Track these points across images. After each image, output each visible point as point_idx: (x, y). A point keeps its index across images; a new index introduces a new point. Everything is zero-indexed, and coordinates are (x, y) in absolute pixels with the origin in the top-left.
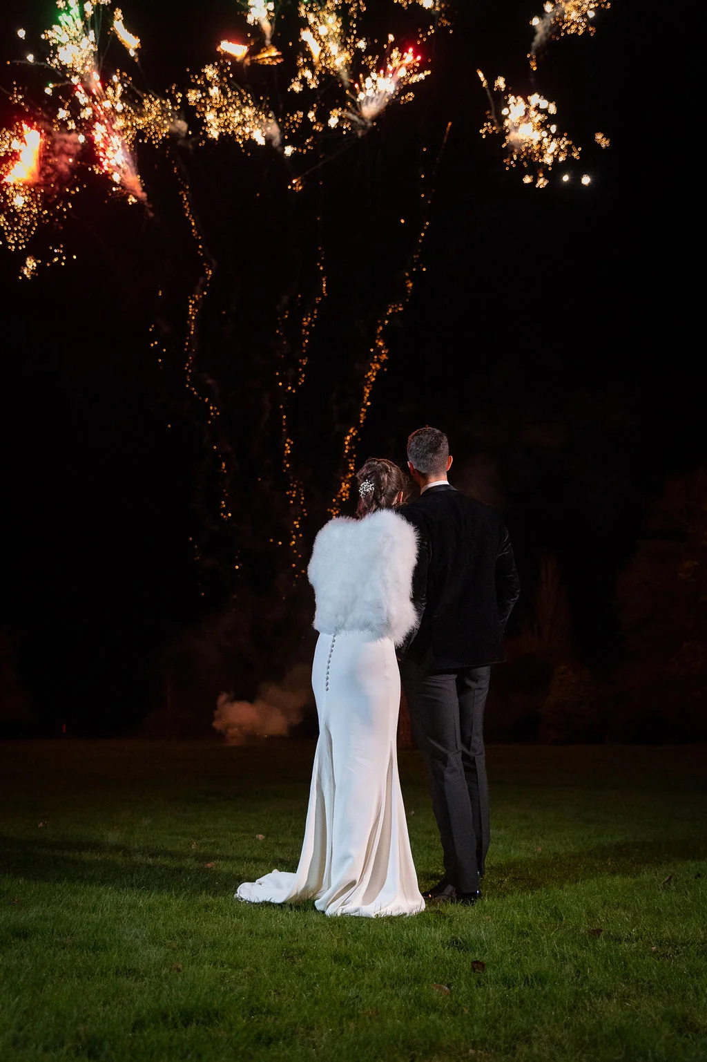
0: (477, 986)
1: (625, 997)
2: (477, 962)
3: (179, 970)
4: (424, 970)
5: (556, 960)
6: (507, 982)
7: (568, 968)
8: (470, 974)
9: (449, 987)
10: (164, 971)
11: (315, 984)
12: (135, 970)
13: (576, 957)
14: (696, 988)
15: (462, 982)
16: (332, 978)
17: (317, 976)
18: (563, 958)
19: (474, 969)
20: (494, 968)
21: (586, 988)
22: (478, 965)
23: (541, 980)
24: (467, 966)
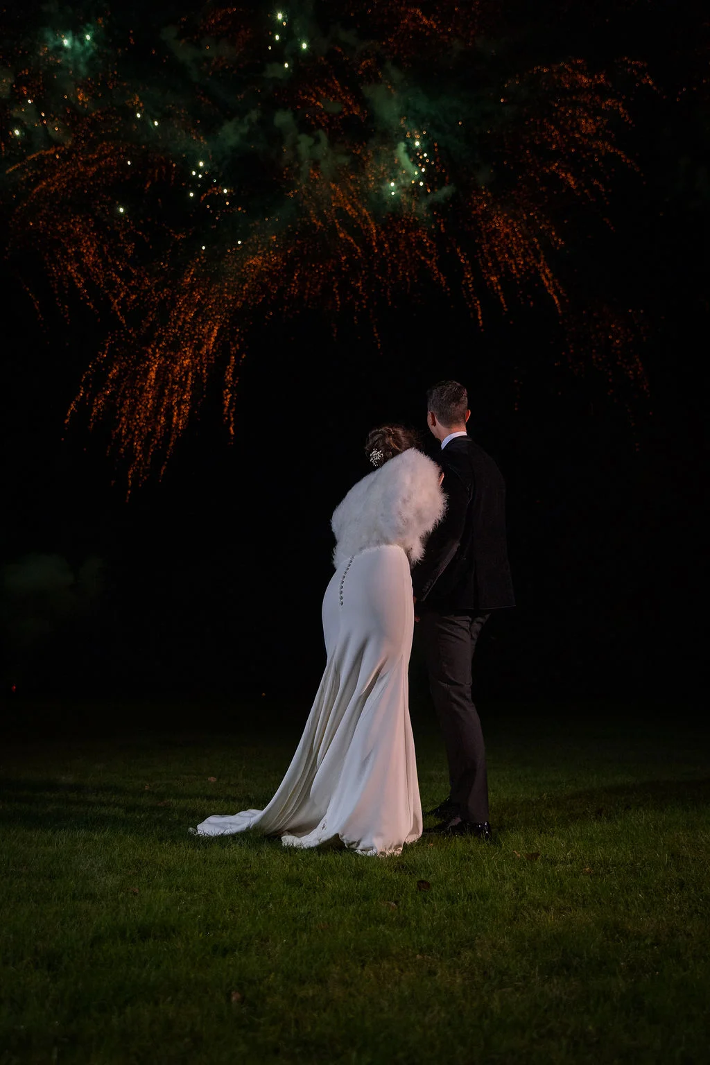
0: (423, 903)
1: (560, 910)
2: (422, 881)
3: (135, 894)
4: (372, 889)
5: (497, 880)
6: (451, 899)
7: (508, 886)
8: (417, 892)
9: (396, 904)
10: (121, 895)
11: (269, 903)
12: (91, 894)
13: (515, 877)
14: (626, 901)
15: (409, 899)
16: (285, 899)
17: (271, 896)
18: (503, 878)
19: (419, 888)
20: (439, 887)
21: (524, 902)
22: (423, 885)
23: (483, 896)
24: (413, 886)
